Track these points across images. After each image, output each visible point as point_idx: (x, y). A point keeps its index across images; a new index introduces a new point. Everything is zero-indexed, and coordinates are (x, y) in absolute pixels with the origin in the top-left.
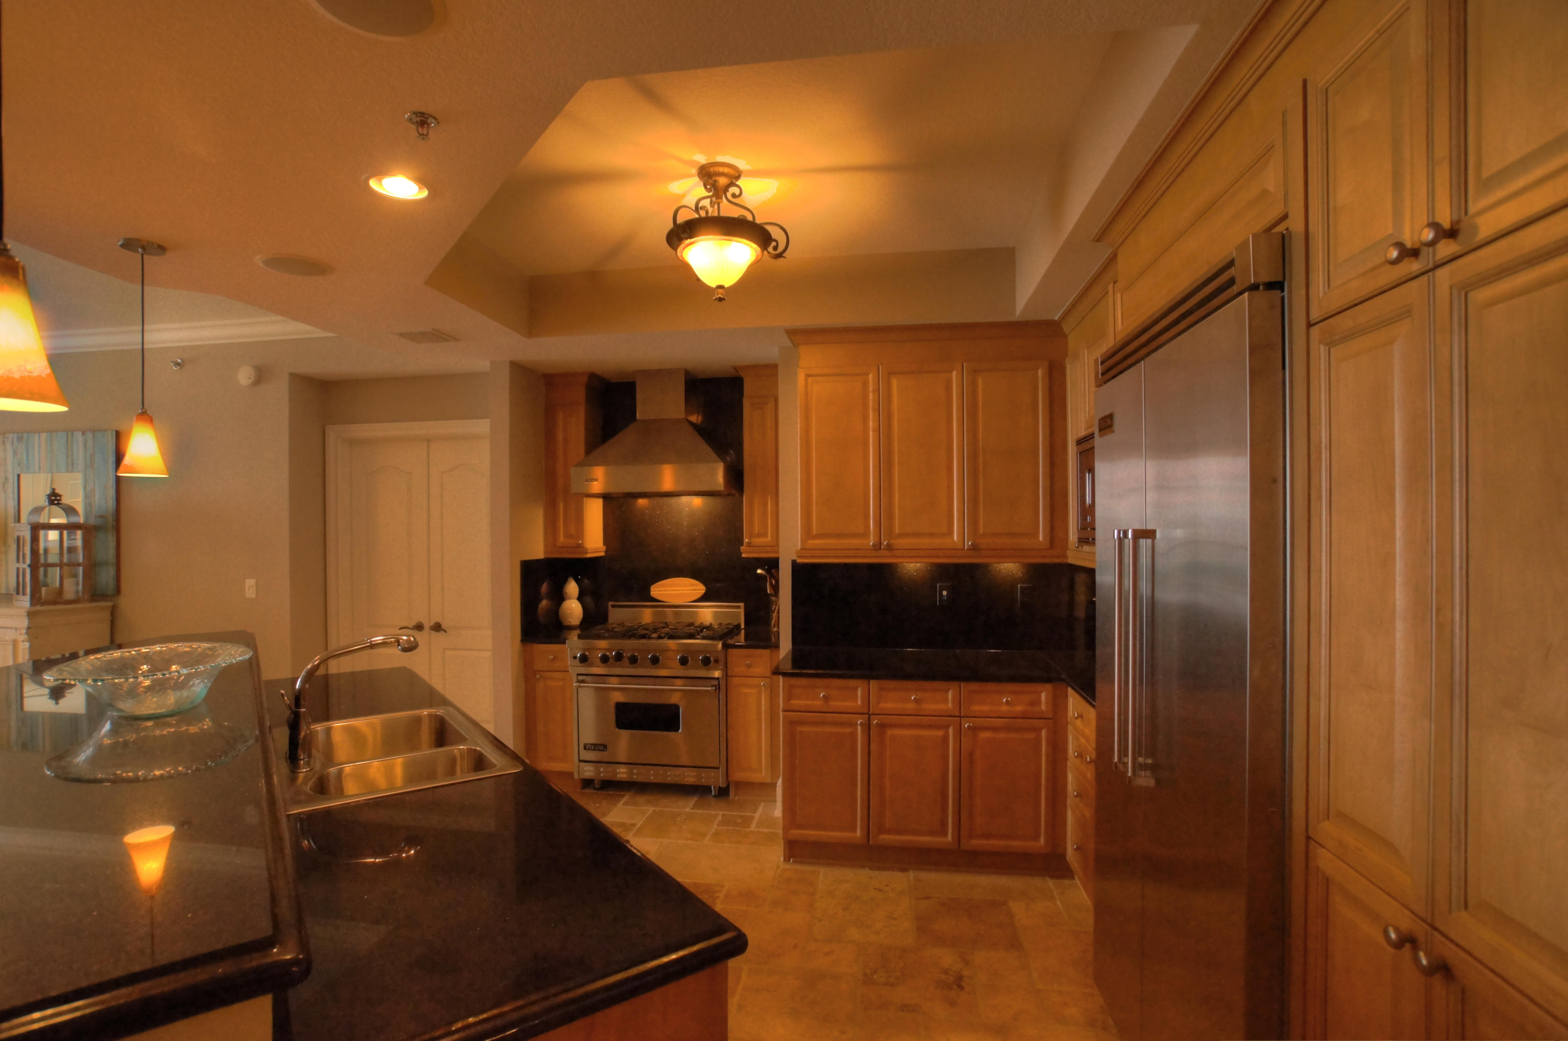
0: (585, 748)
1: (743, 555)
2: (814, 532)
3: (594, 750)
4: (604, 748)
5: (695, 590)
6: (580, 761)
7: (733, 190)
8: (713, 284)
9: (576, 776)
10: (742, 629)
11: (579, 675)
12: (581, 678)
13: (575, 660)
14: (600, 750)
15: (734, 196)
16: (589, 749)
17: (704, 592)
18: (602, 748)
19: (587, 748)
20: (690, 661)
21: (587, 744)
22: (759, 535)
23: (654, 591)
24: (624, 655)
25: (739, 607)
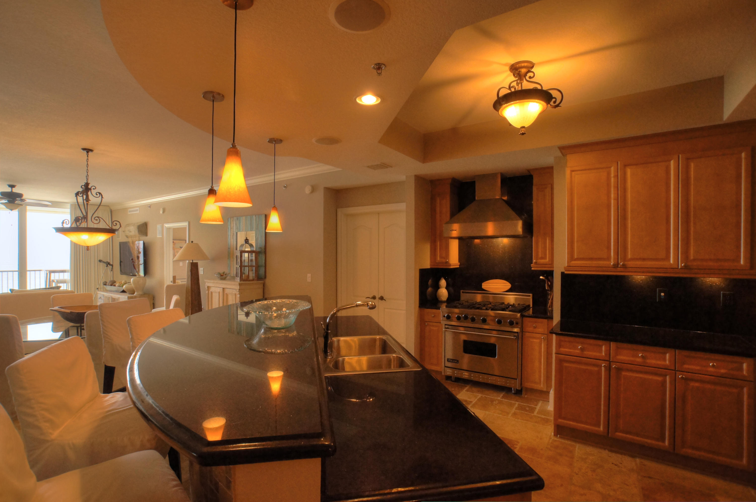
0: (448, 361)
1: (532, 269)
2: (576, 257)
3: (452, 362)
4: (457, 362)
5: (505, 286)
6: (445, 367)
7: (530, 74)
8: (519, 127)
9: (443, 374)
10: (531, 308)
11: (445, 325)
12: (447, 326)
13: (444, 318)
14: (455, 363)
15: (530, 77)
16: (450, 361)
17: (510, 287)
18: (456, 362)
19: (449, 361)
20: (502, 323)
21: (449, 359)
22: (542, 258)
23: (484, 286)
24: (469, 317)
25: (529, 296)
